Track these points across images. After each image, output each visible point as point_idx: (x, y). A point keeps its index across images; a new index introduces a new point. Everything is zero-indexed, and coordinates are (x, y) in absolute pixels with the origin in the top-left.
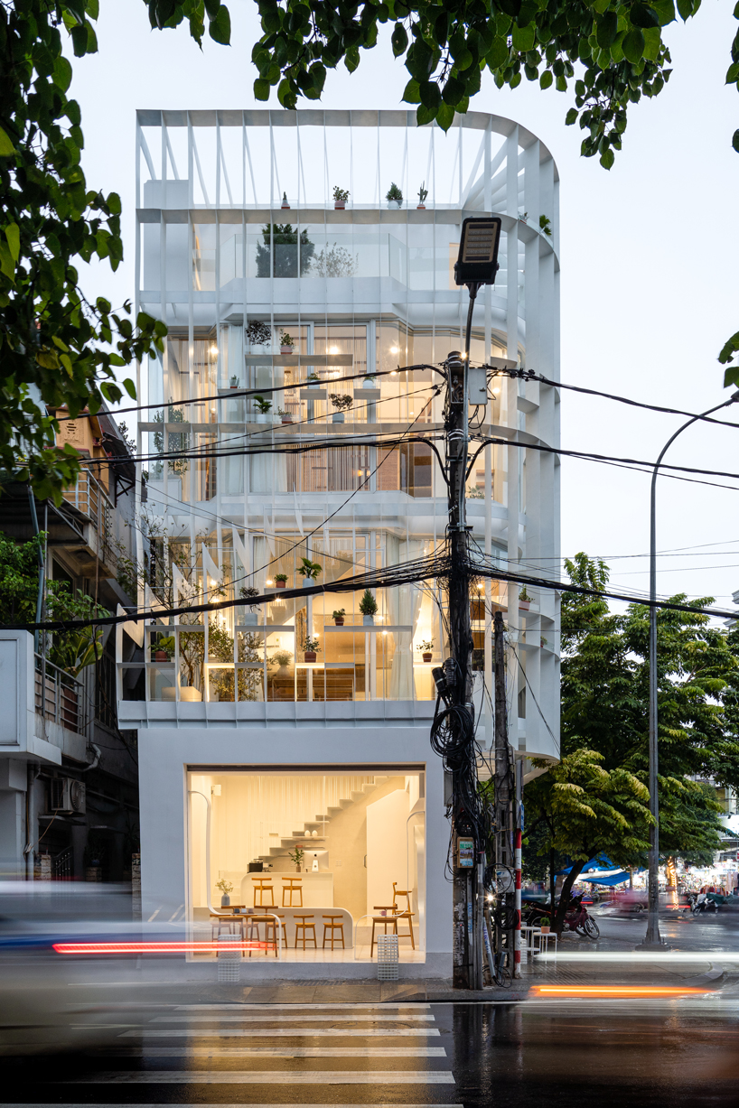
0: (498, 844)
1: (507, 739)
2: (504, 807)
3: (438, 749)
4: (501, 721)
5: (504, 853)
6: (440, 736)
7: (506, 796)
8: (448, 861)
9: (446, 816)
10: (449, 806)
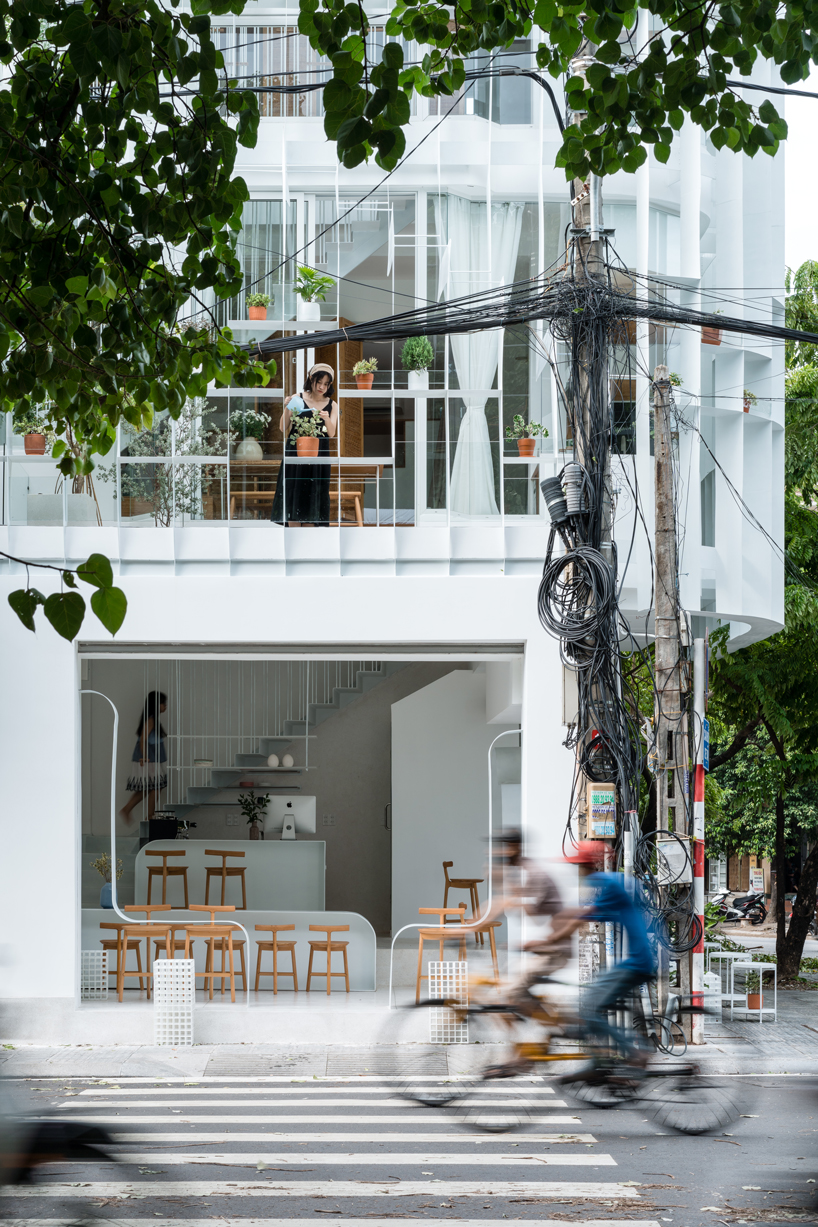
0: (662, 793)
1: (677, 602)
2: (673, 726)
3: (552, 625)
4: (666, 567)
5: (673, 810)
6: (555, 599)
7: (677, 704)
8: (569, 825)
9: (566, 744)
10: (571, 726)
